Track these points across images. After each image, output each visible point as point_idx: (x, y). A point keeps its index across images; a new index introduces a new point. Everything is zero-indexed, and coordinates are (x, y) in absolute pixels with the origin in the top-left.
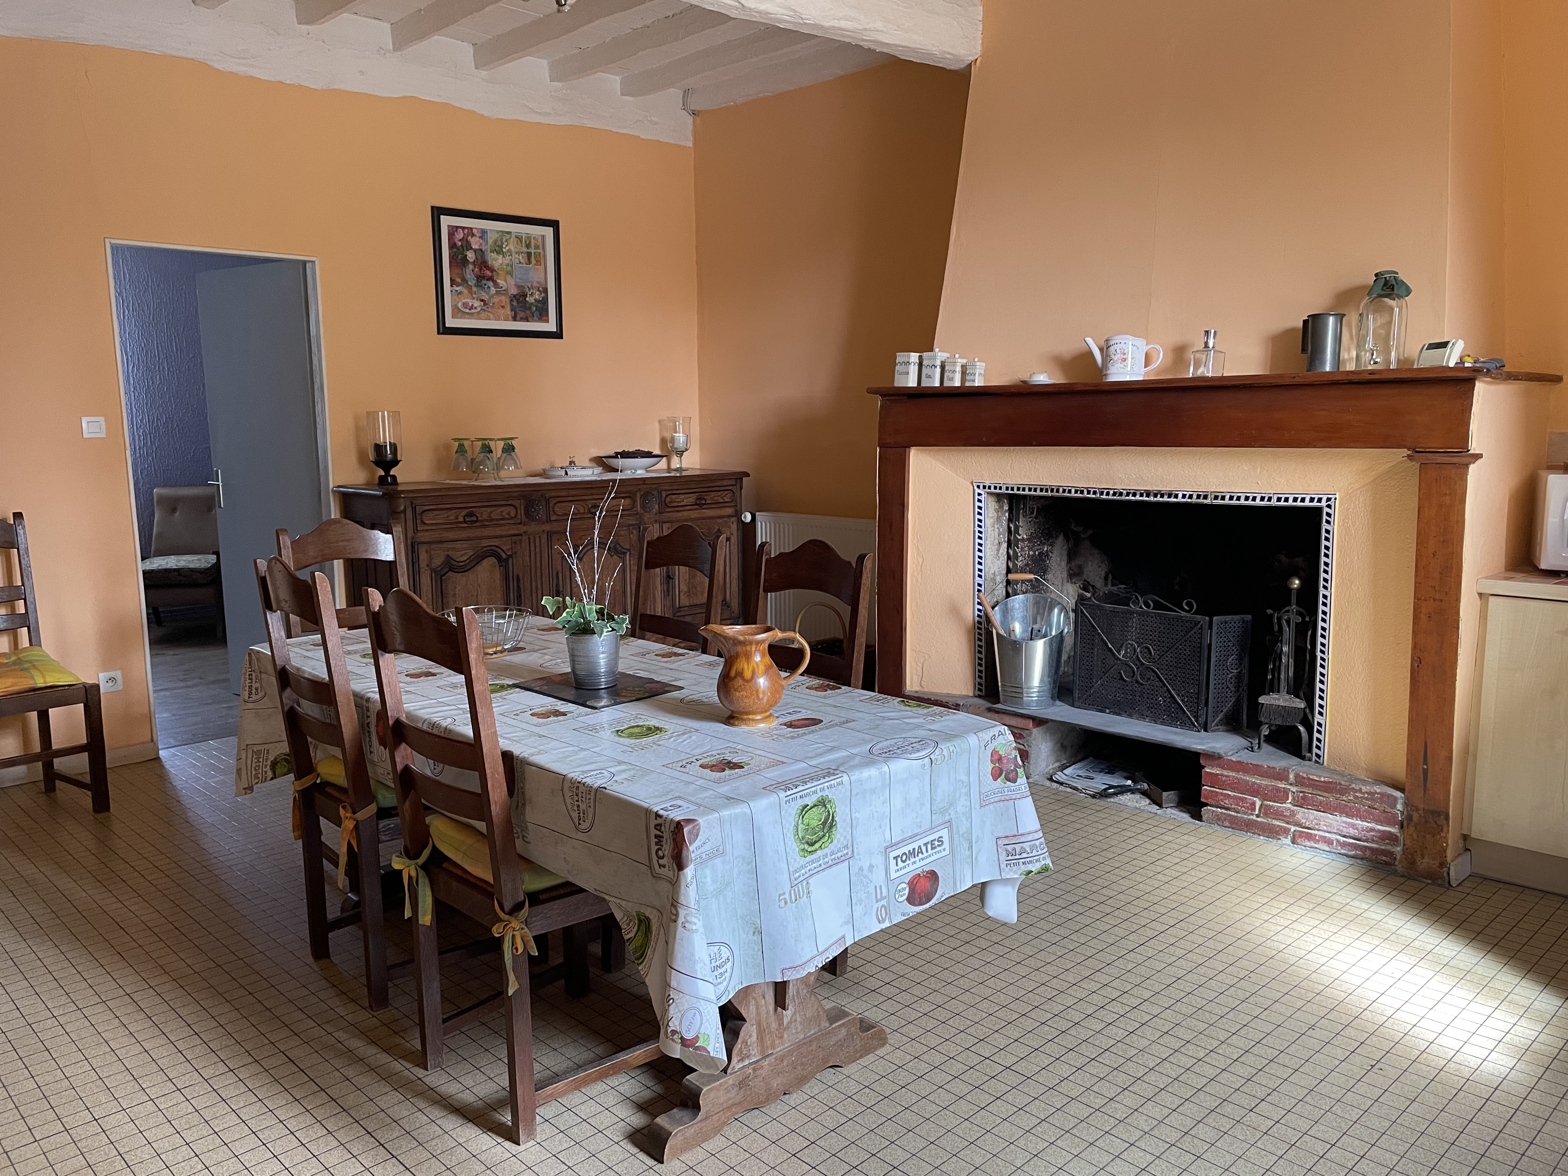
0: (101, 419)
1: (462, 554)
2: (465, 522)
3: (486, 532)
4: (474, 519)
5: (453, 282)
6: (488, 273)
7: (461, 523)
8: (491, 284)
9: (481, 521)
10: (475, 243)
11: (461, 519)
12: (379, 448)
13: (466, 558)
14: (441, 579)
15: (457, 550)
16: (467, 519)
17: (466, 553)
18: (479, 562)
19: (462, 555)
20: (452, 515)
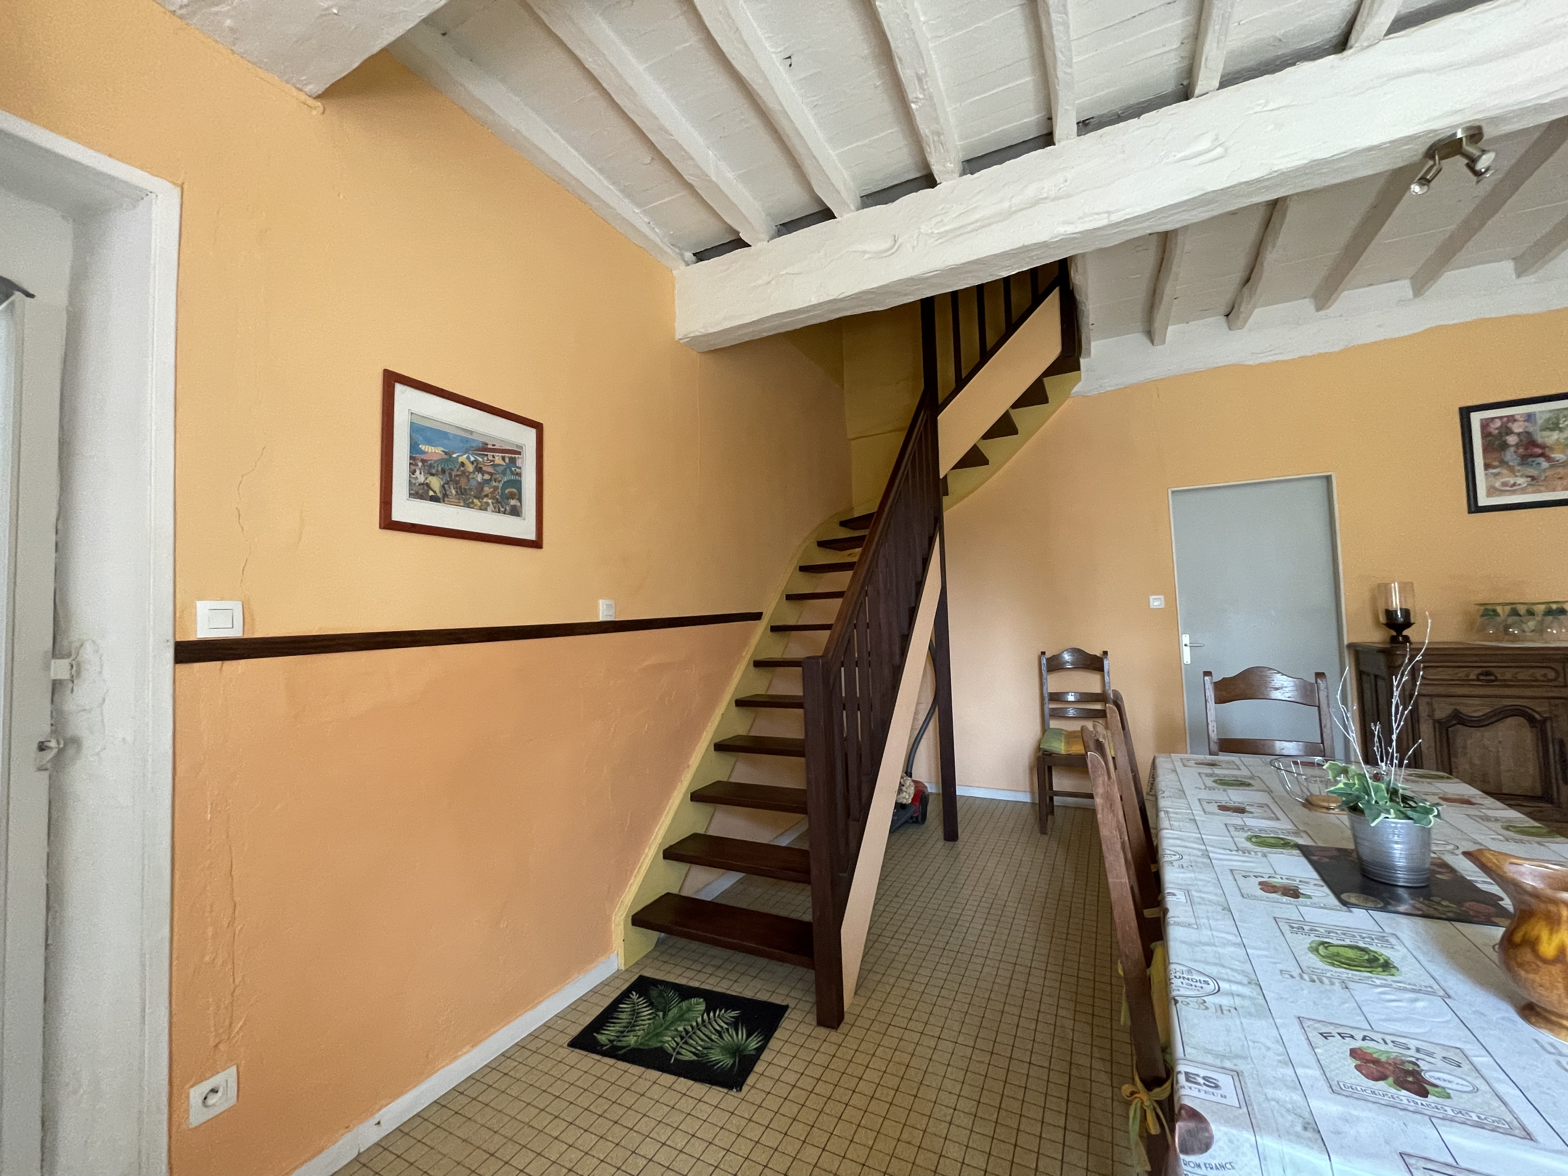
0: (1162, 597)
1: (1475, 709)
2: (1478, 680)
3: (1508, 691)
4: (1493, 678)
5: (1487, 466)
6: (1539, 451)
7: (1473, 680)
8: (1541, 460)
9: (1501, 680)
10: (1517, 428)
11: (1472, 677)
12: (1390, 614)
13: (1481, 714)
14: (1447, 730)
15: (1467, 705)
16: (1482, 677)
17: (1479, 710)
18: (1501, 719)
19: (1475, 711)
20: (1462, 673)
